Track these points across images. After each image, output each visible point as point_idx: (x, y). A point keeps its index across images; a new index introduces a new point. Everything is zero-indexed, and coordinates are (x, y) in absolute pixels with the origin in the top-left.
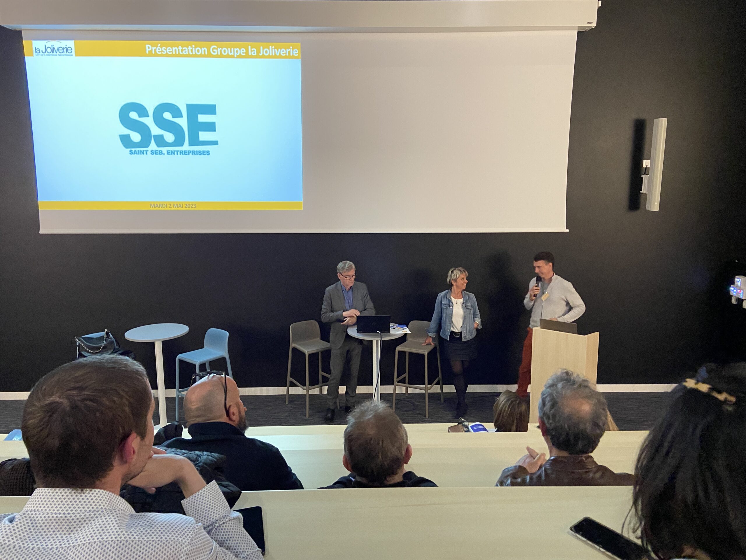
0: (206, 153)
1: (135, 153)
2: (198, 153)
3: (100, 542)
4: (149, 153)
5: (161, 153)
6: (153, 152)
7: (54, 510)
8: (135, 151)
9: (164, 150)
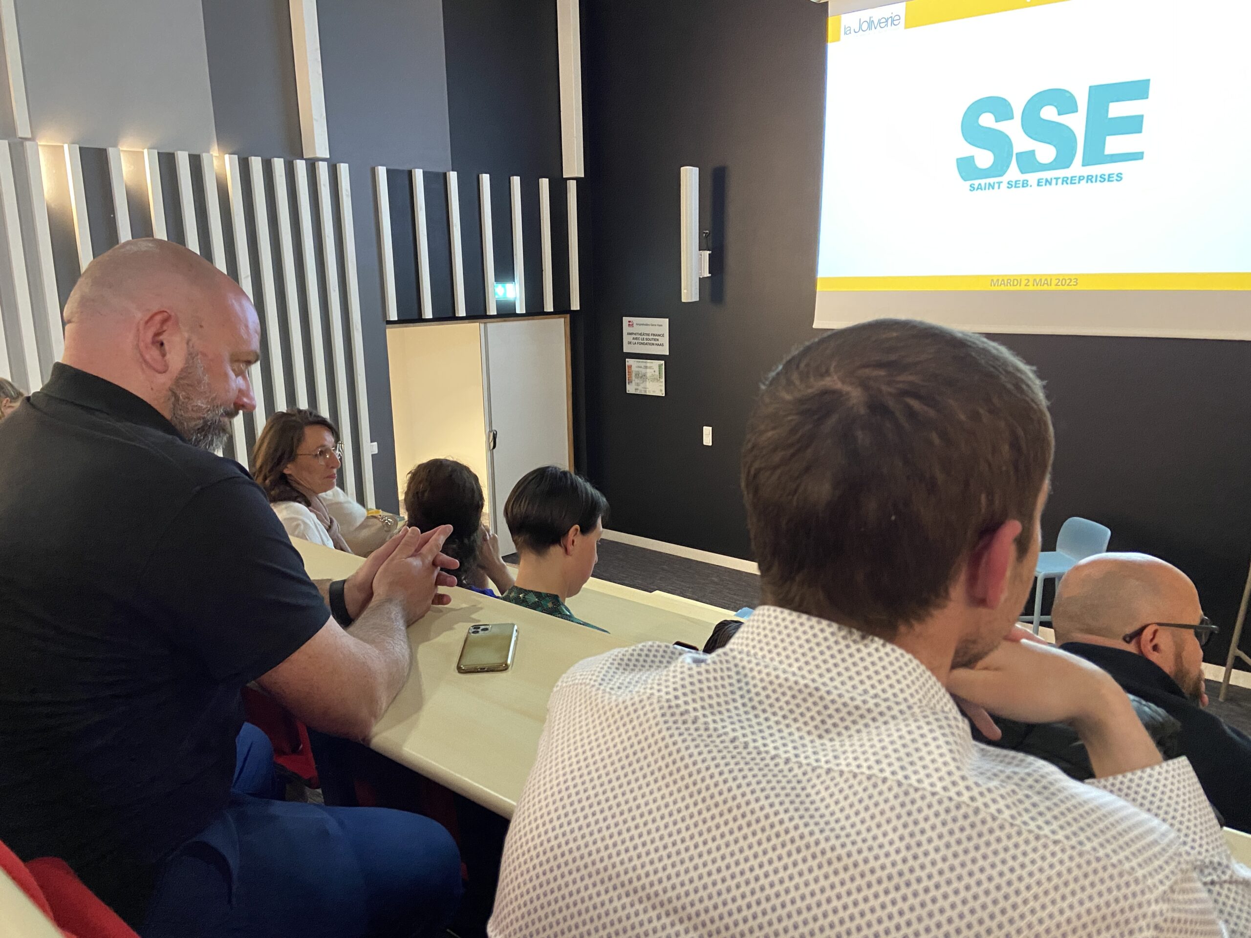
0: (1115, 177)
1: (980, 187)
2: (1099, 179)
3: (900, 784)
4: (1004, 185)
5: (1025, 184)
6: (1010, 185)
7: (790, 665)
8: (980, 184)
9: (1033, 178)
